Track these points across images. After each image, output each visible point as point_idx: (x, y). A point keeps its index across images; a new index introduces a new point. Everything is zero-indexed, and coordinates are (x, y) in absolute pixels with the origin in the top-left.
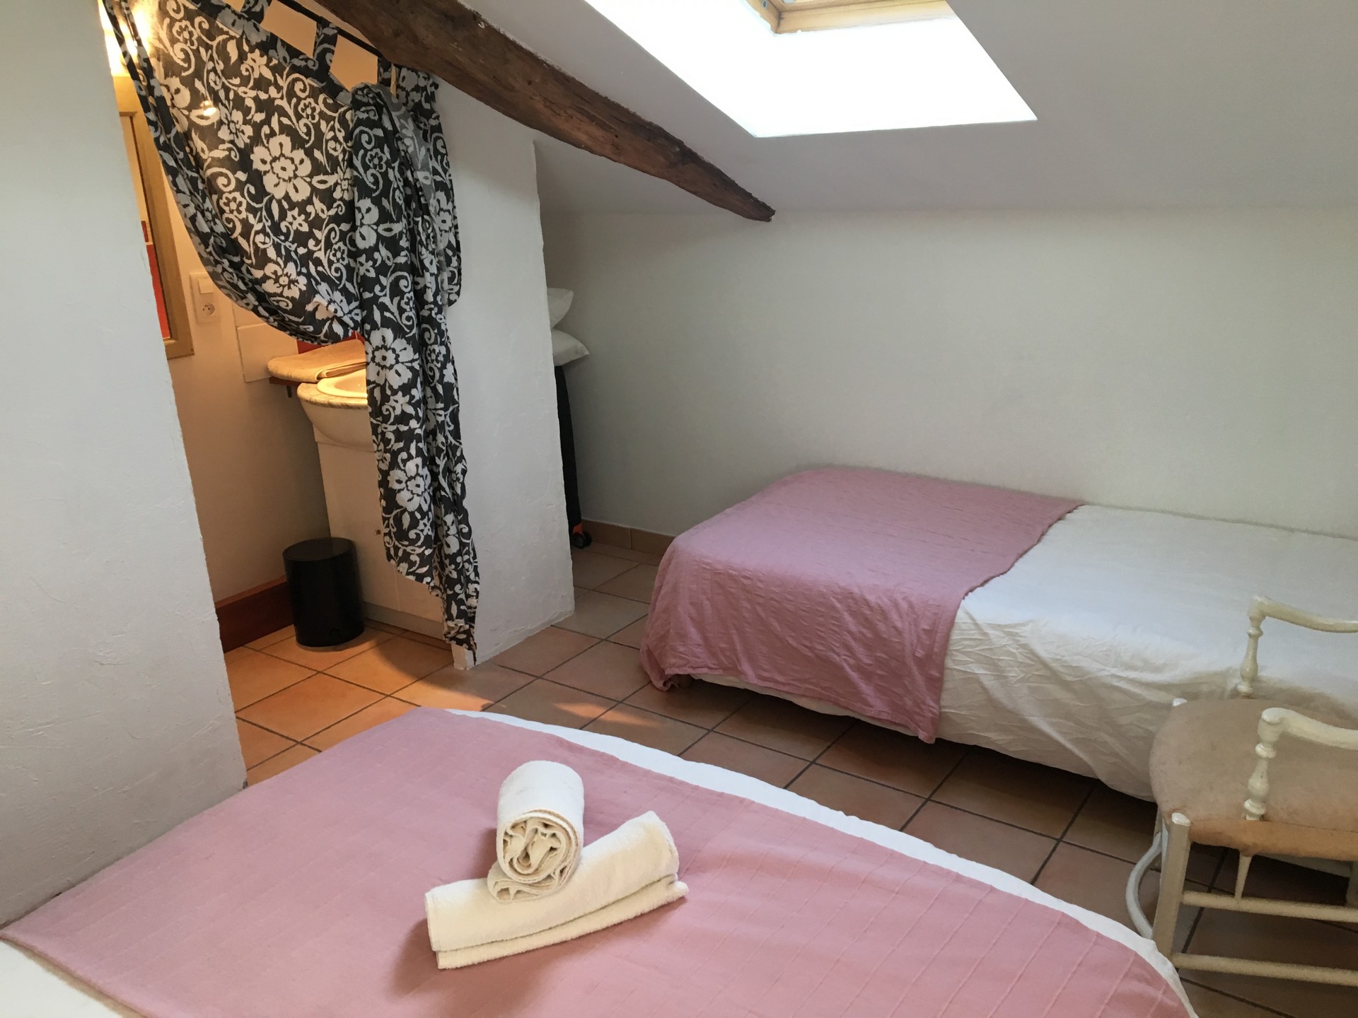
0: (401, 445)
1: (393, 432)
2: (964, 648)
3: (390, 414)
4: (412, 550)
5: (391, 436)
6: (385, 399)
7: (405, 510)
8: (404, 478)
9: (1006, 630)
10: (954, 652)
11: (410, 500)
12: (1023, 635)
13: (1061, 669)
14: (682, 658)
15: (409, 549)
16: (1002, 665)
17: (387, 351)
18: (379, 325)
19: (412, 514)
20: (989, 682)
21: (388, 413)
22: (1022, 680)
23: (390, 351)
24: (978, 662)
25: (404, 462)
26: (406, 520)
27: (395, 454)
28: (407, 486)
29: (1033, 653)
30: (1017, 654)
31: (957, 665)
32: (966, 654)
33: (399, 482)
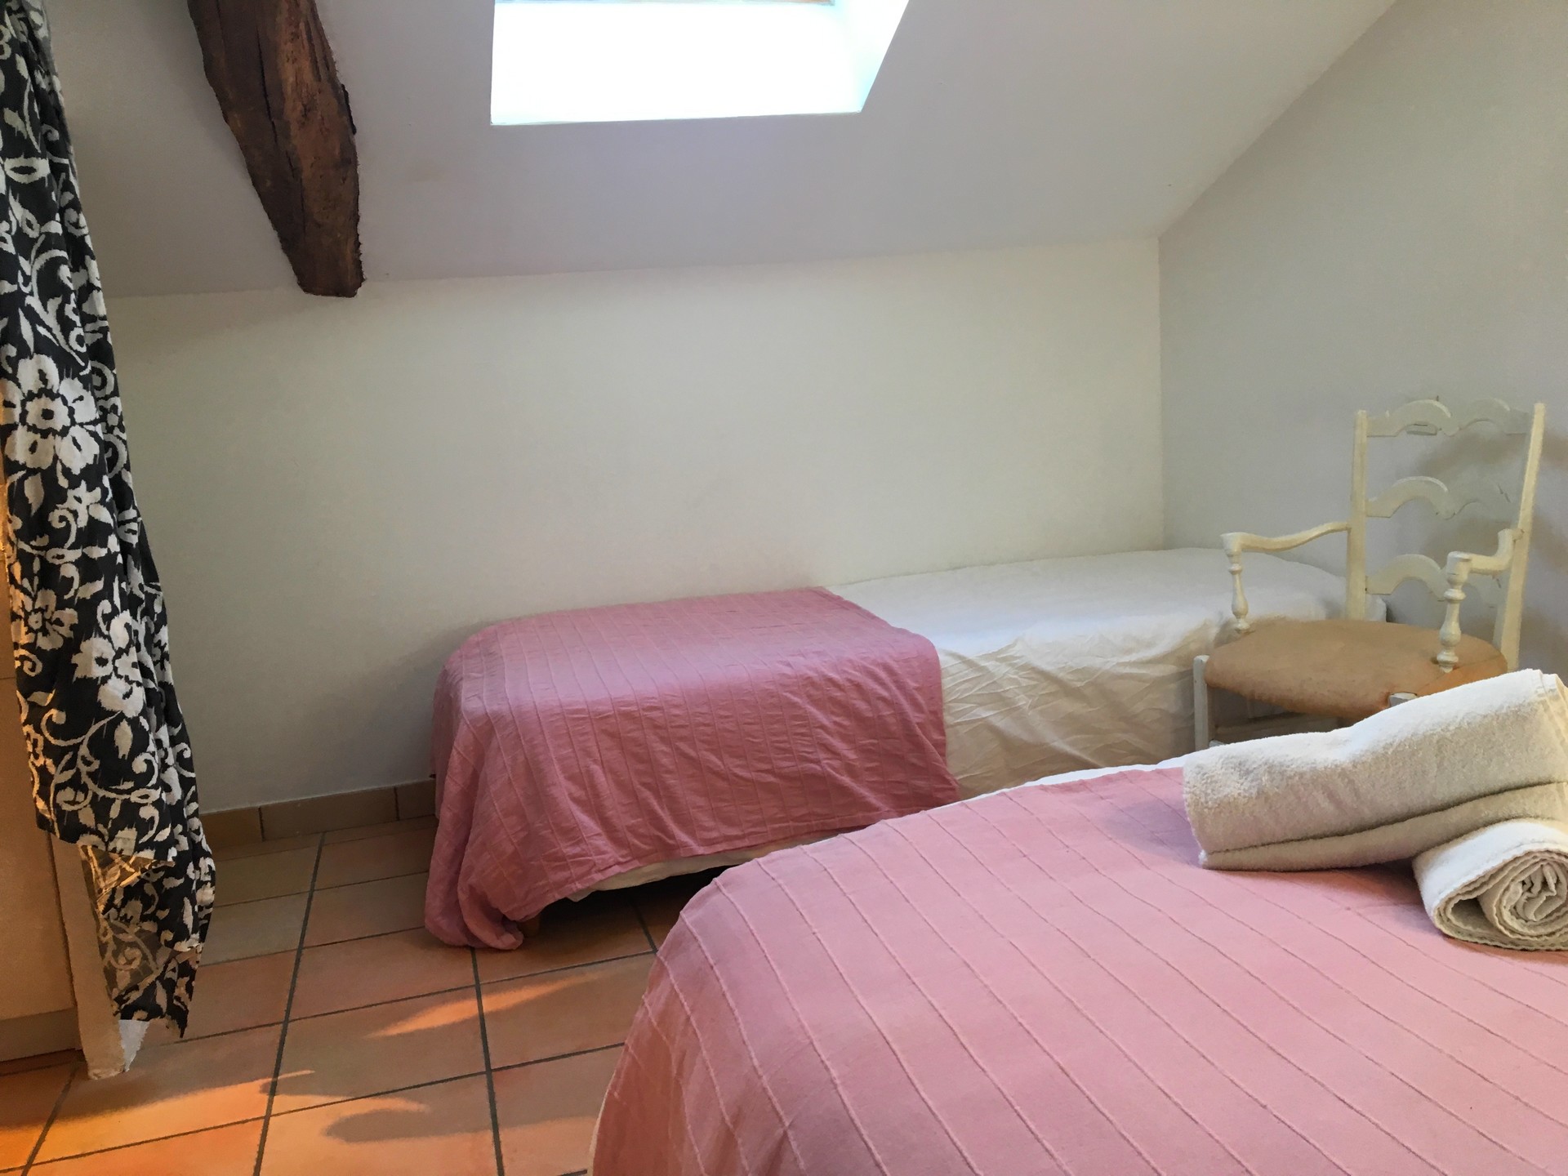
0: (99, 585)
1: (77, 563)
2: (961, 695)
3: (68, 526)
4: (141, 797)
5: (70, 571)
6: (54, 496)
7: (122, 716)
8: (109, 654)
9: (999, 657)
10: (951, 704)
11: (127, 695)
12: (1018, 655)
13: (1069, 677)
14: (581, 864)
15: (134, 797)
16: (1010, 696)
17: (53, 400)
18: (32, 350)
19: (134, 723)
20: (1001, 723)
21: (63, 524)
22: (1033, 707)
23: (59, 401)
24: (980, 705)
25: (108, 618)
26: (124, 737)
27: (87, 608)
28: (115, 669)
29: (1035, 670)
30: (1019, 679)
31: (958, 718)
32: (964, 701)
33: (102, 662)
